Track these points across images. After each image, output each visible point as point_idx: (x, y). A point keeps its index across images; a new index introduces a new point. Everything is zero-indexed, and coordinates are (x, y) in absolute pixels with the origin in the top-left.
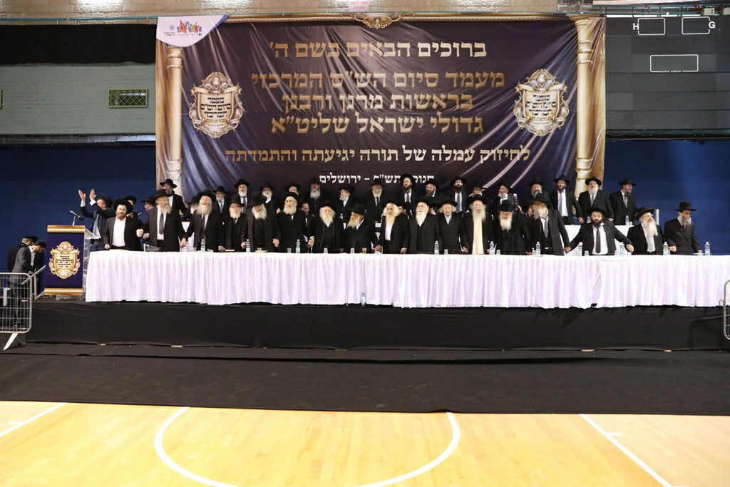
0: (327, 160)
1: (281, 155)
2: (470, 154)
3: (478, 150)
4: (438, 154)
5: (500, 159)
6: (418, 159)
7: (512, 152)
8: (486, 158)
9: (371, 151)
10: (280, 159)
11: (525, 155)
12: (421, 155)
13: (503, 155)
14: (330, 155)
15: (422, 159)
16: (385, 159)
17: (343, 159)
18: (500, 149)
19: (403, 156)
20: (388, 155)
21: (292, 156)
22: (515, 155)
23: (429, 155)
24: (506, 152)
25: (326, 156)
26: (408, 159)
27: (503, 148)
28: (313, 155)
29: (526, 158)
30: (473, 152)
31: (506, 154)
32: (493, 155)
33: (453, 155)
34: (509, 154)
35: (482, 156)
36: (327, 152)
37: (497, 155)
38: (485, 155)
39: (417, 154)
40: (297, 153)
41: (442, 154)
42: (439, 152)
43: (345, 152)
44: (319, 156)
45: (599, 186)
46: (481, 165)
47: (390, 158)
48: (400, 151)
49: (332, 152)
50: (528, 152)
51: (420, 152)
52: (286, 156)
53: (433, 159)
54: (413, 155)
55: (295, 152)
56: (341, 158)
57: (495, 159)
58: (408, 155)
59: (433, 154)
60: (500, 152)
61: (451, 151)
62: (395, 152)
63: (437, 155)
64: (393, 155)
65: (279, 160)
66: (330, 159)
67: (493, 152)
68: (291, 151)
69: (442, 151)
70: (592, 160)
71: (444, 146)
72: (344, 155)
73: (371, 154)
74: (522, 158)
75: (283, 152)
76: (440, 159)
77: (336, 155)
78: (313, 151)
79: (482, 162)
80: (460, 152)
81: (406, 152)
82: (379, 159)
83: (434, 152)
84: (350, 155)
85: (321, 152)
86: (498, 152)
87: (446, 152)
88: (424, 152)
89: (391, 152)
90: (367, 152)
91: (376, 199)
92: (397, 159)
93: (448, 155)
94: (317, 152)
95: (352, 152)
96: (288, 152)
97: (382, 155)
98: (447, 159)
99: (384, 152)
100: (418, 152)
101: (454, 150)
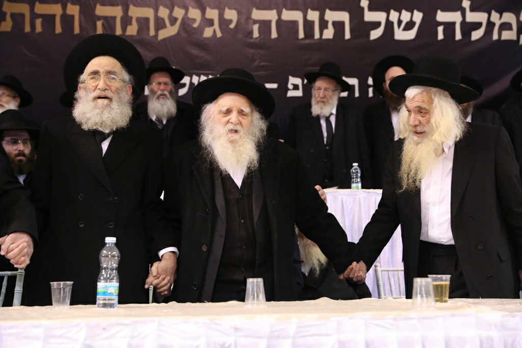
0: (163, 34)
1: (34, 16)
4: (454, 24)
6: (400, 35)
9: (279, 14)
10: (33, 26)
12: (410, 26)
14: (173, 21)
15: (411, 35)
16: (317, 36)
17: (208, 33)
19: (362, 28)
20: (323, 25)
21: (67, 20)
23: (429, 24)
25: (160, 24)
26: (375, 34)
28: (126, 21)
33: (490, 25)
36: (164, 12)
39: (400, 22)
40: (81, 12)
41: (464, 23)
42: (454, 17)
43: (212, 14)
44: (143, 23)
47: (329, 34)
48: (356, 13)
49: (179, 13)
51: (406, 16)
52: (49, 20)
53: (441, 36)
54: (389, 25)
55: (74, 10)
56: (200, 30)
58: (376, 25)
59: (440, 24)
61: (485, 15)
62: (344, 16)
63: (449, 27)
64: (339, 26)
65: (28, 29)
66: (170, 31)
68: (64, 7)
69: (464, 15)
71: (466, 4)
72: (210, 23)
73: (280, 22)
75: (40, 9)
76: (458, 36)
77: (186, 24)
78: (126, 10)
80: (509, 17)
81: (370, 16)
82: (301, 35)
83: (442, 16)
84: (224, 23)
85: (149, 13)
87: (472, 17)
88: (418, 17)
89: (332, 16)
90: (271, 15)
91: (323, 123)
92: (348, 36)
93: (477, 25)
94: (136, 12)
95: (231, 15)
96: (55, 9)
97: (309, 25)
98: (476, 35)
99: (313, 15)
100: (402, 18)
101: (493, 13)
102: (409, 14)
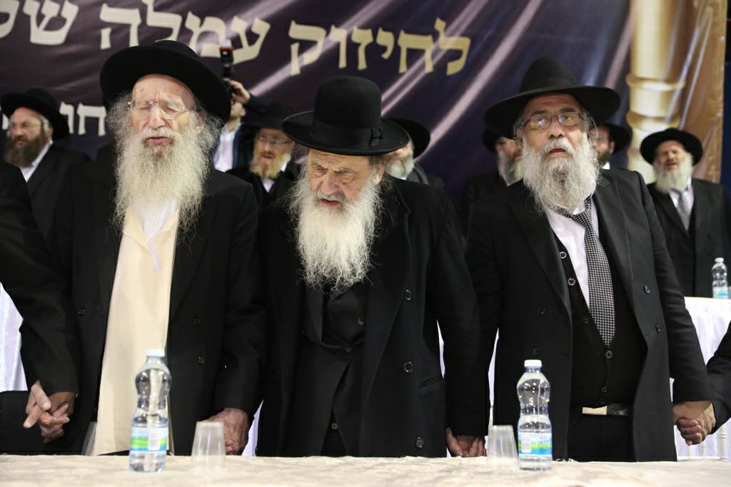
2: (252, 37)
3: (279, 24)
4: (127, 26)
5: (362, 64)
6: (41, 36)
7: (408, 41)
8: (311, 56)
11: (454, 55)
12: (56, 23)
13: (374, 50)
15: (58, 37)
18: (364, 27)
22: (414, 54)
23: (87, 25)
24: (385, 38)
26: (1, 31)
27: (374, 26)
29: (454, 68)
30: (262, 28)
31: (384, 49)
32: (338, 46)
33: (185, 33)
34: (397, 49)
35: (295, 47)
37: (352, 47)
38: (306, 45)
39: (40, 17)
41: (143, 27)
42: (130, 17)
45: (697, 159)
46: (292, 80)
50: (463, 44)
51: (50, 9)
53: (105, 44)
54: (22, 19)
57: (343, 63)
58: (2, 18)
59: (105, 25)
60: (363, 38)
61: (178, 18)
63: (120, 30)
67: (339, 35)
69: (143, 15)
70: (680, 85)
74: (441, 67)
79: (294, 68)
80: (213, 23)
83: (108, 14)
86: (355, 39)
87: (156, 19)
88: (70, 12)
93: (164, 32)
100: (44, 11)
101: (190, 16)
102: (56, 7)
